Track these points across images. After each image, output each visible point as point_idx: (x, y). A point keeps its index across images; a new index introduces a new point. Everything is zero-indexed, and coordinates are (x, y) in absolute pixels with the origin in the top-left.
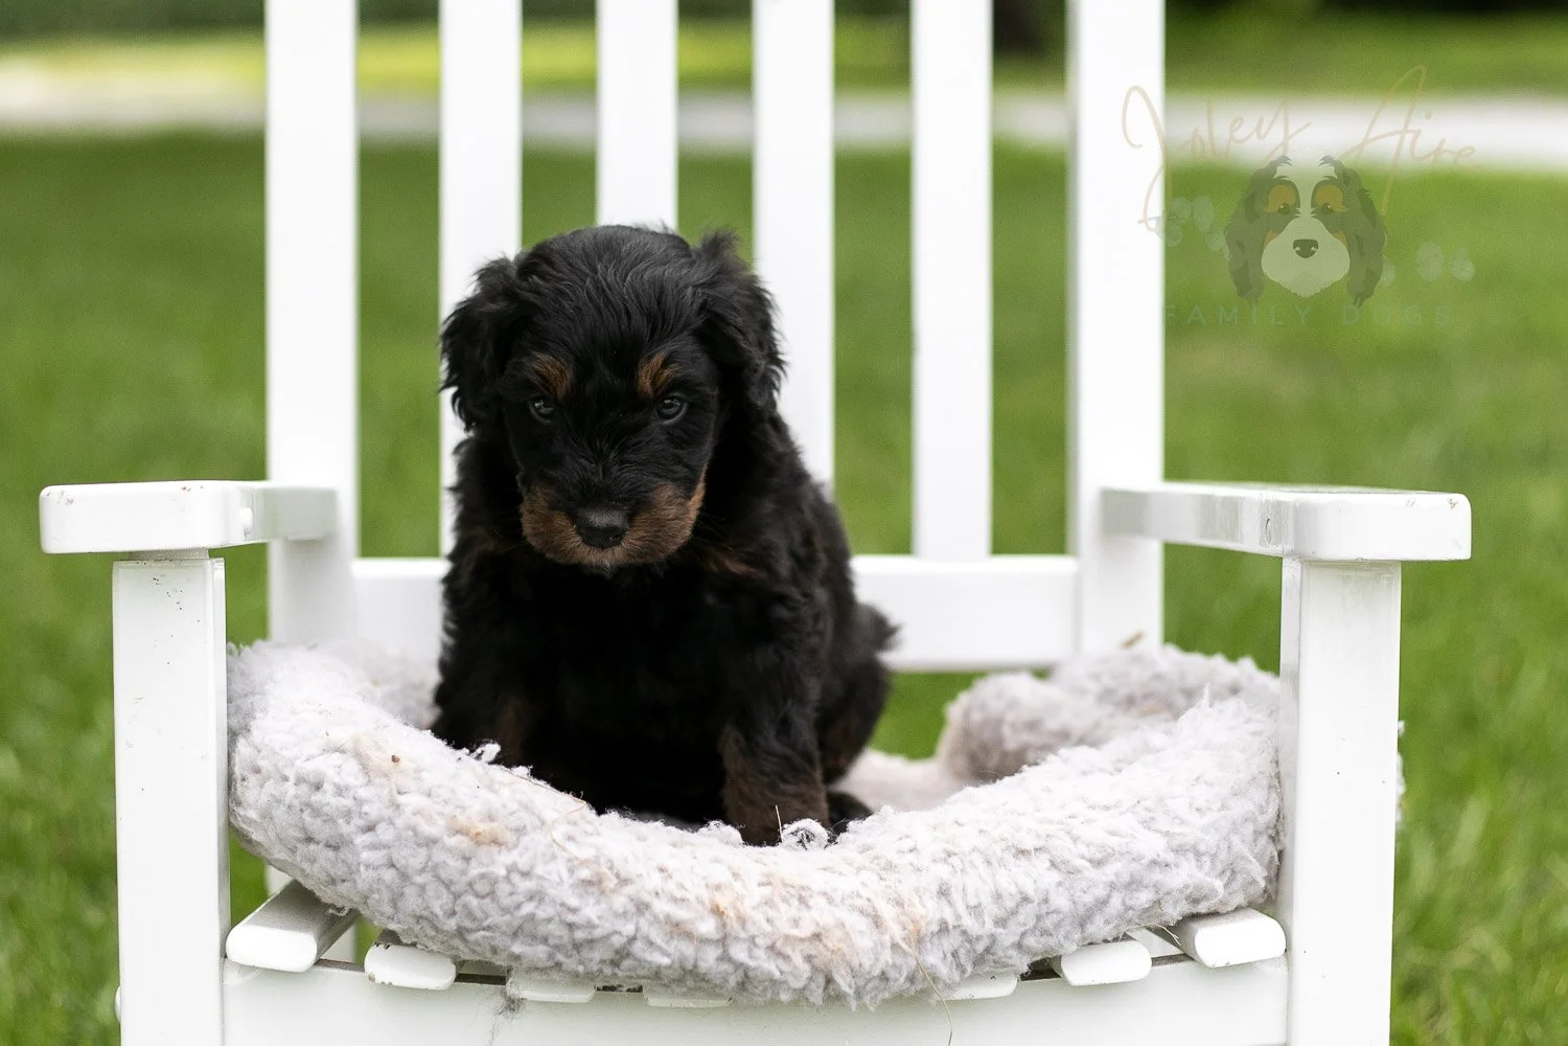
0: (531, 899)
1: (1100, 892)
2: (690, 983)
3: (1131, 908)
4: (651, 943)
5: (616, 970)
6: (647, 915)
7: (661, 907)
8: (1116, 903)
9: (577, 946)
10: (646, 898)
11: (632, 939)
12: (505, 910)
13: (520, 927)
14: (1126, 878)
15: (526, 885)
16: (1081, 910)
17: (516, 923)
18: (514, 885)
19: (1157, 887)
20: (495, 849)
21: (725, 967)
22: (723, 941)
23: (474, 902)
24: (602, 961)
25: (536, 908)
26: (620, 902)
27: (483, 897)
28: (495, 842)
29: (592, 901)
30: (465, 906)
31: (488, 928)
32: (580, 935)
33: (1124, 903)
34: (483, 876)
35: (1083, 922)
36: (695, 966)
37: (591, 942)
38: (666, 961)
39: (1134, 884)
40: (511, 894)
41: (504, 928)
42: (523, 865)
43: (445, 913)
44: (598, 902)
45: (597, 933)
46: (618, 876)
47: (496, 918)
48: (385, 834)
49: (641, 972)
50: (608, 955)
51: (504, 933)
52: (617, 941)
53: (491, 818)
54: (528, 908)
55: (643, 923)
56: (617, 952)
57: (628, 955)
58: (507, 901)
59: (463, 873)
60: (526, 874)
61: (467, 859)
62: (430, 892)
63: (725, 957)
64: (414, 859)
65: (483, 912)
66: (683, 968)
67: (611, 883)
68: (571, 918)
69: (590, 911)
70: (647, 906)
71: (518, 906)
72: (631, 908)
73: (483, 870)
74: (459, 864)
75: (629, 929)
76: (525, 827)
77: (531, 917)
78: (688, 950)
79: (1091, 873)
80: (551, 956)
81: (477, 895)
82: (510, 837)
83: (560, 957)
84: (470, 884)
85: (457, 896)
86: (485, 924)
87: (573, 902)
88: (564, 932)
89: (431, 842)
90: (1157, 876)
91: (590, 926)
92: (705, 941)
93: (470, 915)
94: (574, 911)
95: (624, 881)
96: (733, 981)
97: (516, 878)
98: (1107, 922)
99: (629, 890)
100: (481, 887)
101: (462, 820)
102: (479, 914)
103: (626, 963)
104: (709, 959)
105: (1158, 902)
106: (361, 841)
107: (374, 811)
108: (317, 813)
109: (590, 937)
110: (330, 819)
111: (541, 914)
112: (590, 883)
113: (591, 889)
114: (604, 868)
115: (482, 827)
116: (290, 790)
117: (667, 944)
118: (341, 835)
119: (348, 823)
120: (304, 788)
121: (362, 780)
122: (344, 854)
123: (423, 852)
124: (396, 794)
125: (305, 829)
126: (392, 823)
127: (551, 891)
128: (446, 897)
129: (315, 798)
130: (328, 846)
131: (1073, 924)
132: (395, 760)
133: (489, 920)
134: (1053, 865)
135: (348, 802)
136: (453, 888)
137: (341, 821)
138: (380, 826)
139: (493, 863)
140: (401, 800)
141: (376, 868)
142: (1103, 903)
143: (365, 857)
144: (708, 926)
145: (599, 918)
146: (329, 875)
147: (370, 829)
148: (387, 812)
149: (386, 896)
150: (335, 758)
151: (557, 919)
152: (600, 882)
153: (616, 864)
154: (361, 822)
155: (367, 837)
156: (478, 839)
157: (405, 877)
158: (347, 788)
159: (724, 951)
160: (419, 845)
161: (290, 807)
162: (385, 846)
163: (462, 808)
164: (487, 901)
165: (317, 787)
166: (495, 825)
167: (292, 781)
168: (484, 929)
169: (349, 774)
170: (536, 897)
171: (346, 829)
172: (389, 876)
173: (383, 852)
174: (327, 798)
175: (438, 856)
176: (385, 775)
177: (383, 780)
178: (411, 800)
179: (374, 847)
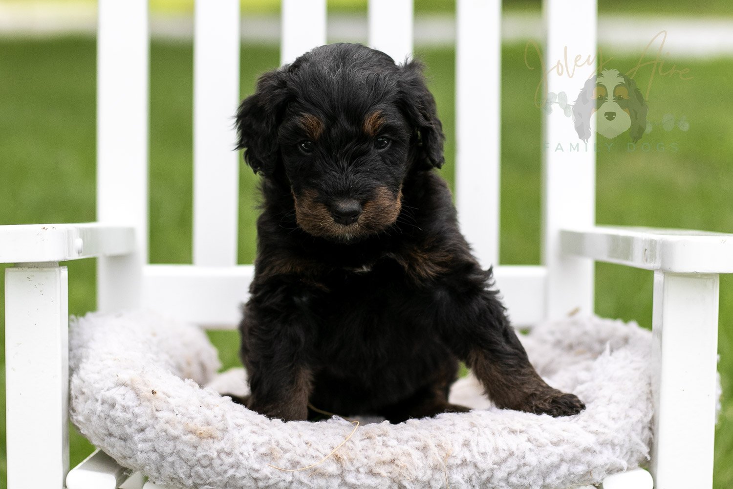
0: (232, 467)
1: (555, 459)
3: (573, 473)
4: (301, 483)
6: (299, 468)
7: (306, 462)
8: (564, 469)
10: (297, 458)
11: (291, 483)
12: (218, 474)
13: (227, 483)
14: (570, 455)
15: (229, 460)
16: (543, 468)
17: (225, 481)
18: (222, 460)
19: (589, 464)
20: (211, 441)
22: (341, 475)
23: (201, 470)
25: (235, 472)
26: (283, 463)
27: (206, 467)
28: (211, 437)
30: (197, 473)
31: (210, 484)
32: (261, 484)
33: (569, 470)
34: (205, 456)
35: (545, 475)
39: (574, 460)
40: (221, 465)
41: (218, 484)
42: (227, 450)
43: (186, 476)
44: (270, 464)
45: (271, 482)
46: (282, 449)
47: (214, 478)
48: (150, 433)
51: (219, 486)
52: (282, 485)
53: (208, 424)
54: (231, 472)
55: (297, 473)
58: (219, 469)
59: (194, 455)
60: (229, 454)
61: (196, 447)
62: (177, 466)
63: (344, 483)
64: (167, 448)
65: (207, 475)
67: (278, 453)
68: (255, 475)
69: (266, 470)
70: (298, 463)
71: (226, 471)
72: (288, 464)
73: (205, 453)
74: (192, 450)
76: (227, 428)
77: (233, 477)
78: (322, 483)
79: (551, 448)
81: (202, 466)
82: (219, 434)
84: (198, 461)
85: (192, 467)
86: (208, 482)
87: (256, 466)
88: (251, 483)
89: (175, 438)
90: (589, 457)
91: (267, 478)
92: (332, 476)
93: (199, 477)
94: (257, 471)
95: (286, 451)
97: (223, 456)
98: (558, 478)
99: (288, 455)
100: (205, 462)
101: (192, 426)
102: (204, 477)
104: (334, 487)
105: (589, 473)
106: (137, 437)
107: (142, 421)
108: (113, 421)
109: (267, 485)
110: (120, 425)
111: (238, 475)
112: (265, 455)
113: (265, 458)
114: (274, 445)
115: (203, 429)
116: (99, 408)
117: (310, 481)
118: (127, 434)
119: (130, 427)
120: (106, 406)
121: (136, 403)
122: (129, 443)
123: (171, 443)
124: (155, 411)
125: (108, 430)
126: (154, 428)
127: (244, 462)
128: (185, 468)
129: (112, 413)
130: (121, 438)
131: (538, 475)
132: (153, 392)
133: (210, 480)
134: (529, 440)
135: (129, 416)
136: (189, 463)
137: (126, 426)
138: (147, 429)
139: (210, 448)
140: (158, 414)
141: (147, 452)
142: (557, 467)
143: (140, 446)
144: (333, 468)
145: (272, 474)
146: (122, 454)
147: (142, 430)
148: (151, 422)
149: (153, 467)
150: (122, 390)
151: (247, 477)
152: (271, 453)
153: (281, 442)
154: (137, 427)
155: (141, 436)
156: (201, 436)
157: (162, 456)
158: (128, 407)
159: (342, 480)
160: (169, 440)
161: (99, 417)
162: (151, 440)
163: (192, 418)
164: (208, 469)
165: (113, 406)
166: (210, 428)
167: (100, 402)
168: (207, 484)
169: (129, 399)
170: (236, 466)
171: (129, 430)
172: (154, 456)
173: (150, 444)
174: (118, 413)
175: (180, 447)
176: (149, 400)
177: (148, 404)
178: (164, 415)
179: (144, 441)
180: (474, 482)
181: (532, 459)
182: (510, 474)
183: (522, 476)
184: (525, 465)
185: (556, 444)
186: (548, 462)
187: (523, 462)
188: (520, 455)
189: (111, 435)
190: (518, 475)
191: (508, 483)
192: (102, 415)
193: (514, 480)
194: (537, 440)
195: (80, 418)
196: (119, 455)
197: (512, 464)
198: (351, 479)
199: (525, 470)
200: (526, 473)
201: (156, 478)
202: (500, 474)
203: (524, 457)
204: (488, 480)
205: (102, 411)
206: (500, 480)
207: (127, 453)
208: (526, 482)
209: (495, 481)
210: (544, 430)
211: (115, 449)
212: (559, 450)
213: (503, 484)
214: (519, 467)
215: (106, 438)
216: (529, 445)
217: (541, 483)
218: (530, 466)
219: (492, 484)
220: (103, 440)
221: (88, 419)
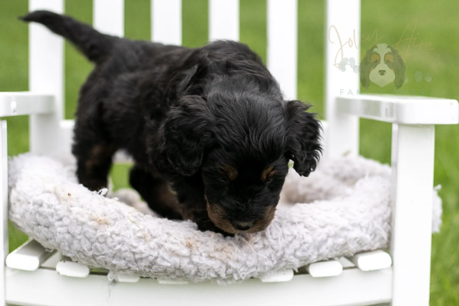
0: (119, 244)
1: (324, 237)
2: (177, 273)
3: (336, 244)
4: (164, 259)
5: (151, 270)
6: (163, 249)
7: (167, 246)
8: (330, 242)
9: (136, 261)
10: (162, 243)
11: (156, 258)
12: (110, 248)
13: (115, 254)
14: (333, 233)
15: (118, 239)
16: (317, 243)
17: (114, 252)
18: (113, 239)
19: (345, 237)
20: (106, 226)
21: (191, 266)
22: (190, 257)
23: (98, 245)
24: (145, 266)
25: (121, 247)
26: (152, 244)
27: (102, 243)
28: (106, 223)
29: (142, 244)
30: (95, 247)
31: (104, 255)
32: (137, 256)
33: (333, 242)
34: (102, 236)
35: (318, 248)
36: (180, 266)
37: (141, 259)
38: (169, 265)
39: (336, 236)
40: (112, 242)
41: (110, 255)
42: (117, 232)
43: (88, 250)
44: (144, 244)
45: (144, 255)
46: (151, 235)
47: (107, 251)
48: (66, 221)
49: (160, 270)
50: (148, 264)
51: (109, 257)
52: (151, 258)
53: (105, 215)
54: (118, 247)
55: (161, 252)
56: (151, 263)
57: (155, 264)
58: (110, 245)
59: (95, 234)
60: (118, 235)
61: (96, 230)
62: (83, 241)
63: (191, 262)
64: (76, 230)
65: (102, 249)
66: (175, 268)
67: (149, 238)
68: (134, 250)
69: (141, 247)
70: (162, 246)
71: (115, 246)
72: (156, 246)
73: (102, 234)
74: (93, 231)
75: (155, 254)
76: (117, 218)
77: (120, 250)
78: (177, 260)
79: (320, 230)
80: (126, 265)
81: (100, 243)
82: (112, 222)
83: (130, 265)
84: (97, 239)
85: (92, 243)
86: (103, 253)
87: (135, 244)
88: (131, 255)
89: (83, 224)
90: (345, 233)
91: (141, 253)
92: (184, 257)
93: (97, 250)
94: (135, 248)
95: (154, 237)
96: (193, 272)
97: (114, 236)
98: (327, 248)
99: (155, 240)
100: (101, 240)
101: (94, 216)
102: (100, 250)
103: (154, 267)
104: (185, 264)
106: (57, 224)
107: (61, 213)
108: (41, 214)
109: (141, 257)
110: (46, 217)
111: (123, 249)
112: (141, 238)
113: (142, 240)
114: (146, 232)
115: (101, 218)
116: (31, 207)
117: (170, 259)
118: (50, 223)
119: (52, 218)
120: (36, 206)
121: (57, 202)
122: (51, 229)
123: (80, 227)
124: (69, 206)
125: (36, 221)
126: (68, 217)
127: (127, 241)
128: (88, 244)
129: (41, 209)
130: (45, 226)
131: (314, 248)
132: (69, 194)
133: (104, 252)
134: (305, 227)
135: (52, 211)
136: (91, 240)
137: (50, 217)
138: (64, 219)
139: (105, 231)
140: (72, 209)
141: (63, 234)
142: (325, 241)
143: (59, 229)
144: (185, 251)
145: (145, 250)
146: (46, 237)
147: (61, 219)
148: (67, 214)
149: (67, 244)
150: (48, 195)
151: (129, 250)
152: (145, 237)
153: (151, 231)
154: (57, 218)
155: (59, 223)
156: (100, 222)
157: (73, 236)
158: (52, 205)
159: (190, 260)
160: (78, 225)
161: (31, 213)
162: (66, 226)
163: (94, 211)
164: (103, 245)
165: (41, 205)
166: (106, 217)
167: (32, 203)
168: (102, 255)
169: (53, 200)
170: (121, 243)
171: (51, 220)
172: (67, 236)
173: (66, 228)
174: (45, 209)
175: (86, 228)
176: (66, 201)
177: (65, 202)
178: (75, 209)
179: (62, 226)
180: (273, 258)
181: (309, 239)
182: (295, 251)
183: (304, 251)
184: (304, 243)
185: (323, 227)
186: (319, 239)
187: (303, 241)
188: (301, 237)
189: (39, 225)
190: (301, 250)
191: (295, 256)
192: (33, 212)
193: (299, 254)
194: (310, 226)
195: (18, 216)
196: (44, 238)
197: (296, 244)
198: (196, 259)
199: (305, 247)
200: (306, 248)
201: (67, 252)
202: (289, 251)
203: (303, 238)
204: (282, 256)
205: (33, 209)
206: (290, 255)
207: (50, 236)
208: (306, 254)
209: (287, 256)
210: (314, 219)
211: (41, 234)
212: (326, 230)
213: (292, 257)
214: (301, 245)
215: (35, 227)
216: (306, 230)
217: (316, 253)
218: (308, 243)
219: (285, 258)
220: (33, 229)
221: (23, 216)
